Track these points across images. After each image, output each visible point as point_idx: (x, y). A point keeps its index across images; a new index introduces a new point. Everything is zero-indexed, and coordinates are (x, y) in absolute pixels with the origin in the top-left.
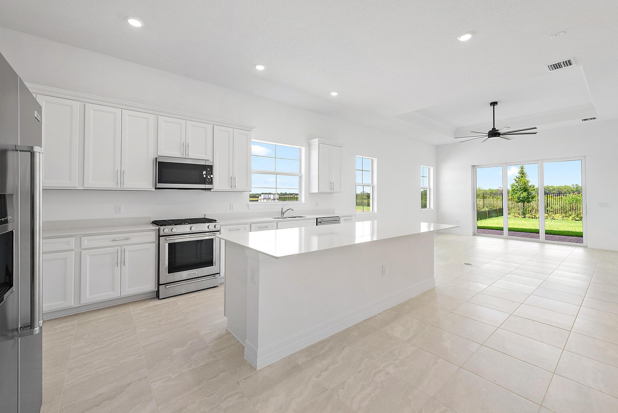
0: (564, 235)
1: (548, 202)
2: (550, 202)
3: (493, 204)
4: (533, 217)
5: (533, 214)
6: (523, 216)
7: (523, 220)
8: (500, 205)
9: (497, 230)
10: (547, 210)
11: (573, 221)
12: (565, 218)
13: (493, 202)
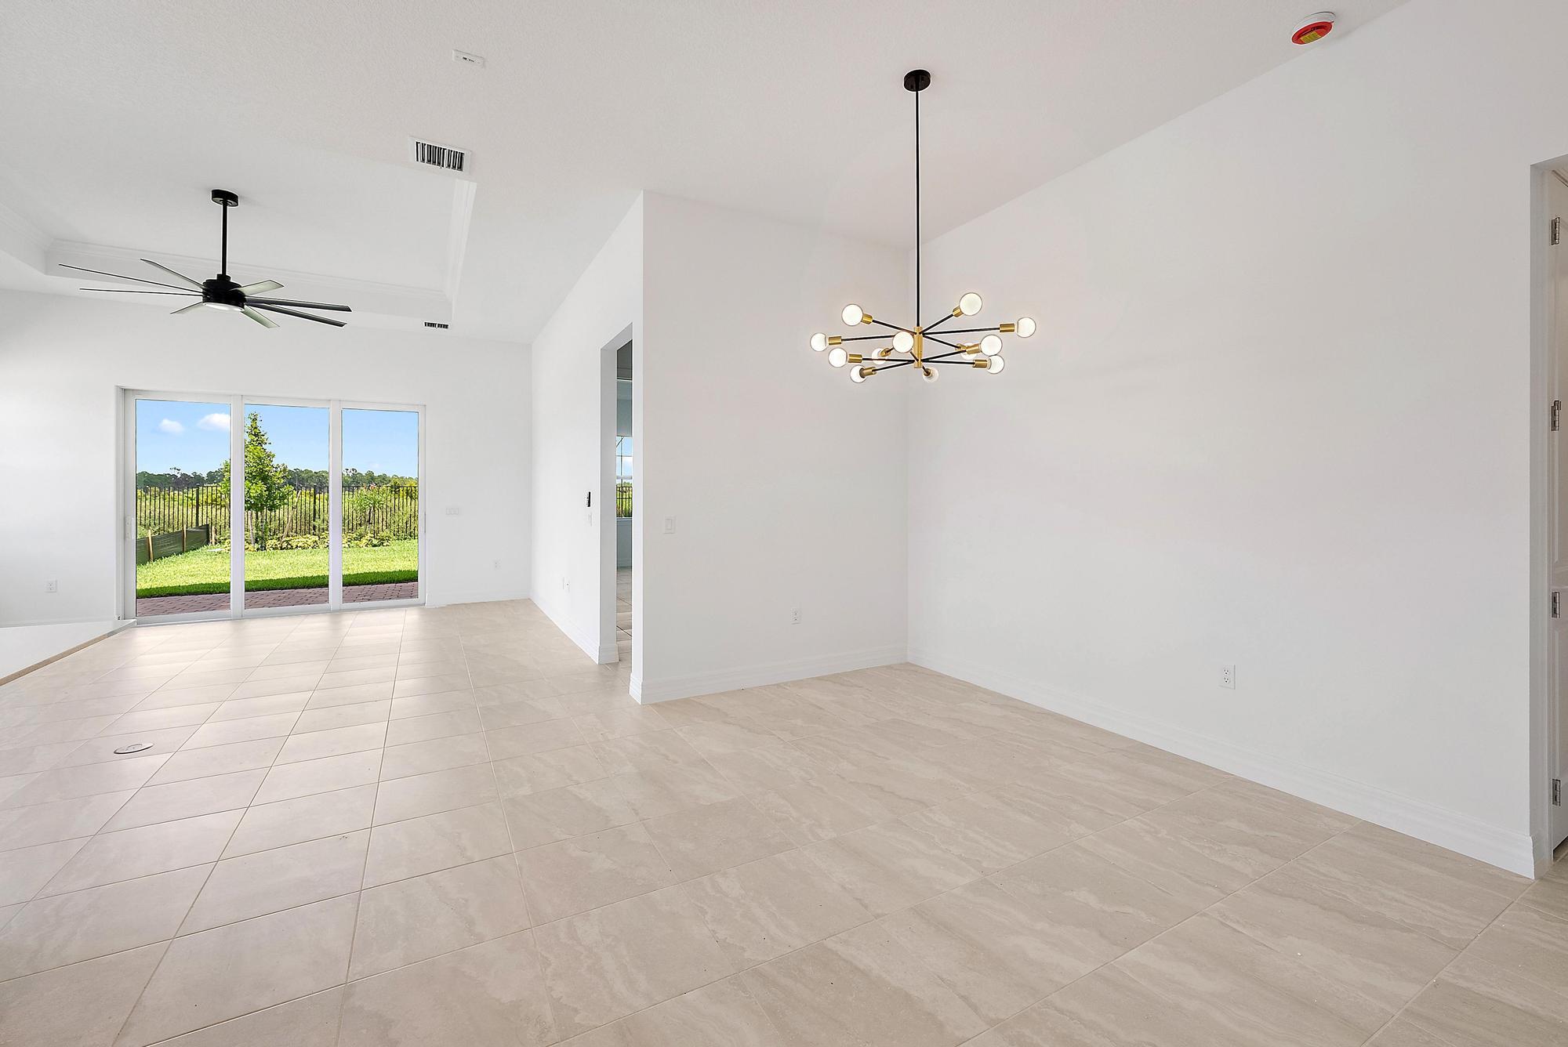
0: (368, 584)
1: (317, 508)
2: (322, 507)
3: (167, 517)
4: (285, 545)
5: (284, 539)
6: (256, 546)
7: (260, 558)
8: (190, 517)
9: (196, 594)
10: (314, 527)
11: (369, 549)
12: (354, 543)
13: (166, 512)
